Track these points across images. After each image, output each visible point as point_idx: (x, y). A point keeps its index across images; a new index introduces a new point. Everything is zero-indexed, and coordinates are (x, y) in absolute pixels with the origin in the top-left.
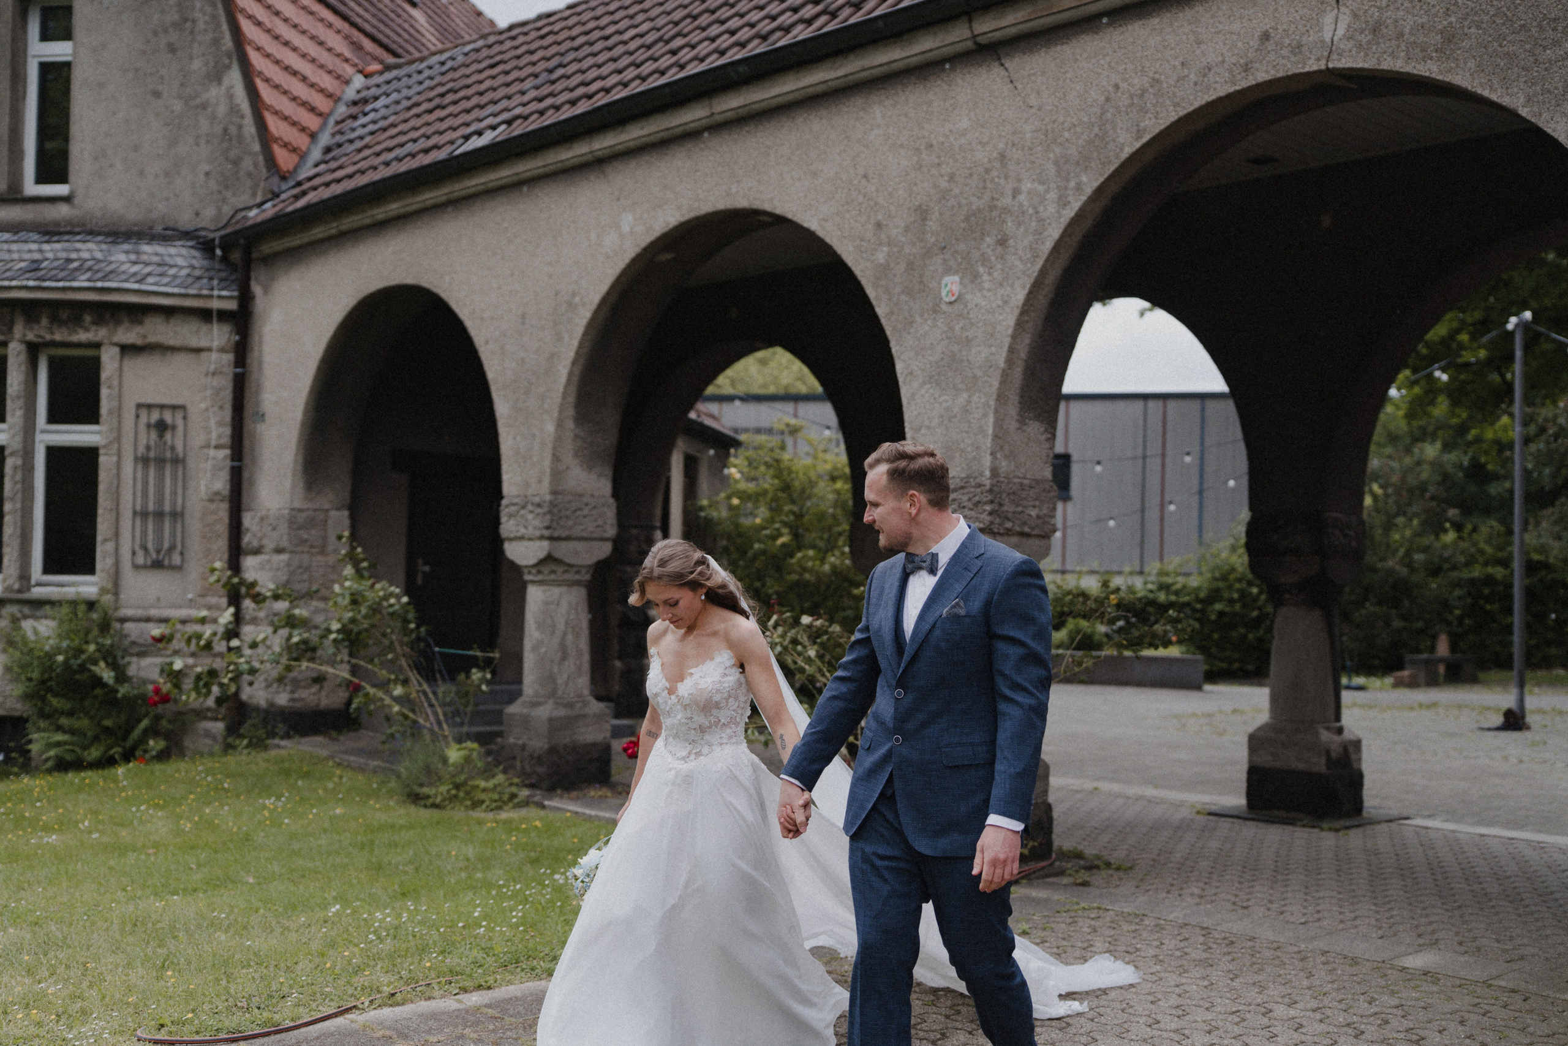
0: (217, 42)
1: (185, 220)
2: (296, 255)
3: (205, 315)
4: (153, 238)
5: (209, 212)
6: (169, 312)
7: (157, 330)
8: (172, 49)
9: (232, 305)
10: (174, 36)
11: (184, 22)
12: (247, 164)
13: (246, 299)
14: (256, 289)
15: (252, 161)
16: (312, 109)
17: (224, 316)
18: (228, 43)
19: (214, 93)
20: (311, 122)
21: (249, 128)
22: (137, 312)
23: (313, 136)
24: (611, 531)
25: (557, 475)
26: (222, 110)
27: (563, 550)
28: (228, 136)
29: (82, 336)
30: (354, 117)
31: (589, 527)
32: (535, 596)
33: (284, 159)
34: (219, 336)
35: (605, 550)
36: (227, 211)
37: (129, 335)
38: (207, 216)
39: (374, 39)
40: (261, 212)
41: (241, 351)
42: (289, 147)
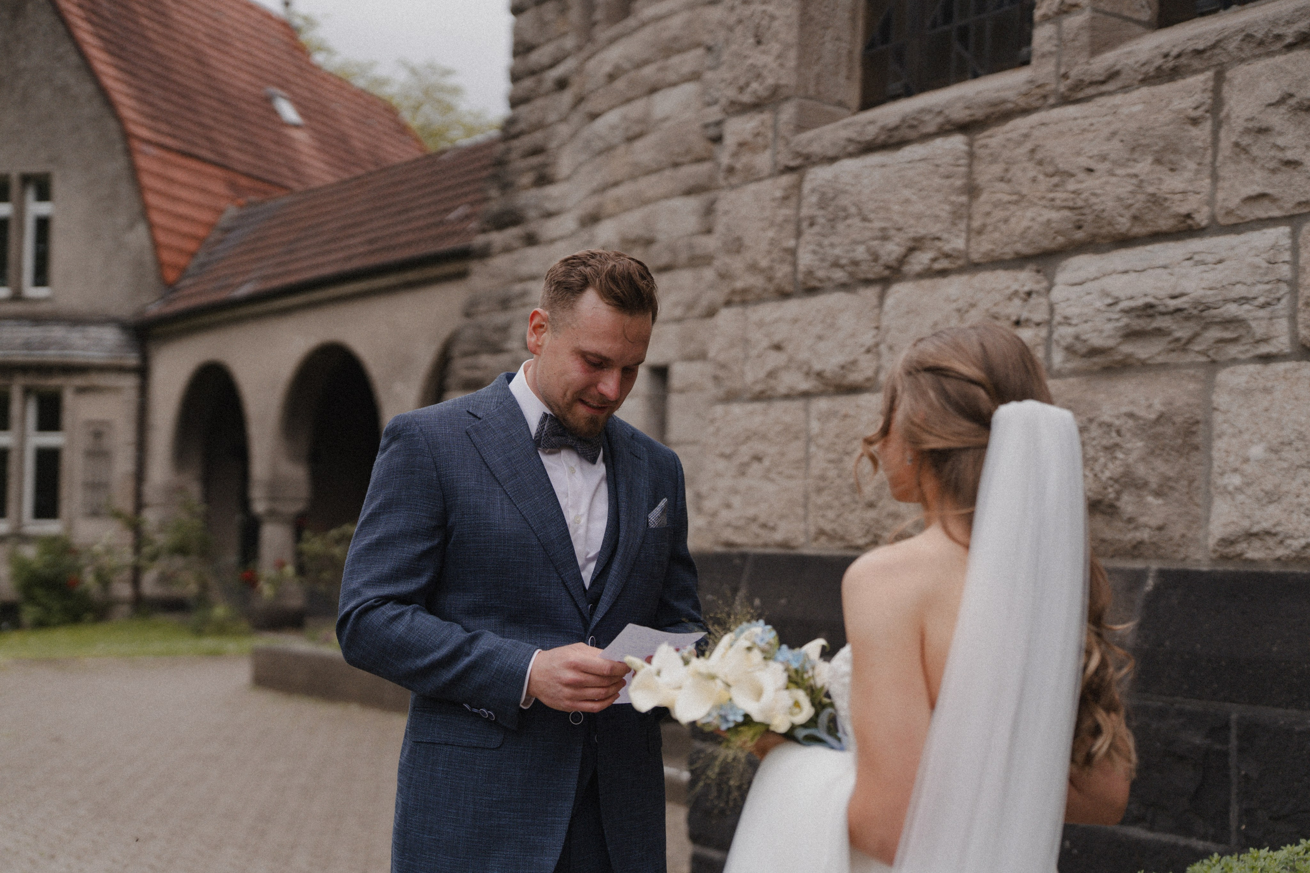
0: (132, 207)
1: (113, 311)
2: (171, 336)
3: (122, 369)
4: (94, 323)
5: (128, 306)
6: (104, 368)
7: (95, 379)
8: (107, 210)
9: (138, 364)
10: (108, 204)
11: (114, 195)
12: (148, 278)
13: (145, 359)
14: (151, 353)
15: (151, 277)
16: (194, 238)
17: (132, 369)
18: (138, 207)
19: (130, 237)
20: (191, 246)
21: (150, 258)
22: (84, 369)
23: (192, 255)
24: (306, 495)
25: (274, 466)
26: (134, 247)
28: (139, 262)
29: (53, 383)
30: (221, 241)
31: (292, 493)
32: (266, 530)
33: (170, 274)
34: (129, 383)
35: (303, 506)
36: (137, 306)
37: (79, 381)
38: (126, 308)
39: (248, 175)
40: (155, 309)
41: (144, 390)
42: (174, 267)
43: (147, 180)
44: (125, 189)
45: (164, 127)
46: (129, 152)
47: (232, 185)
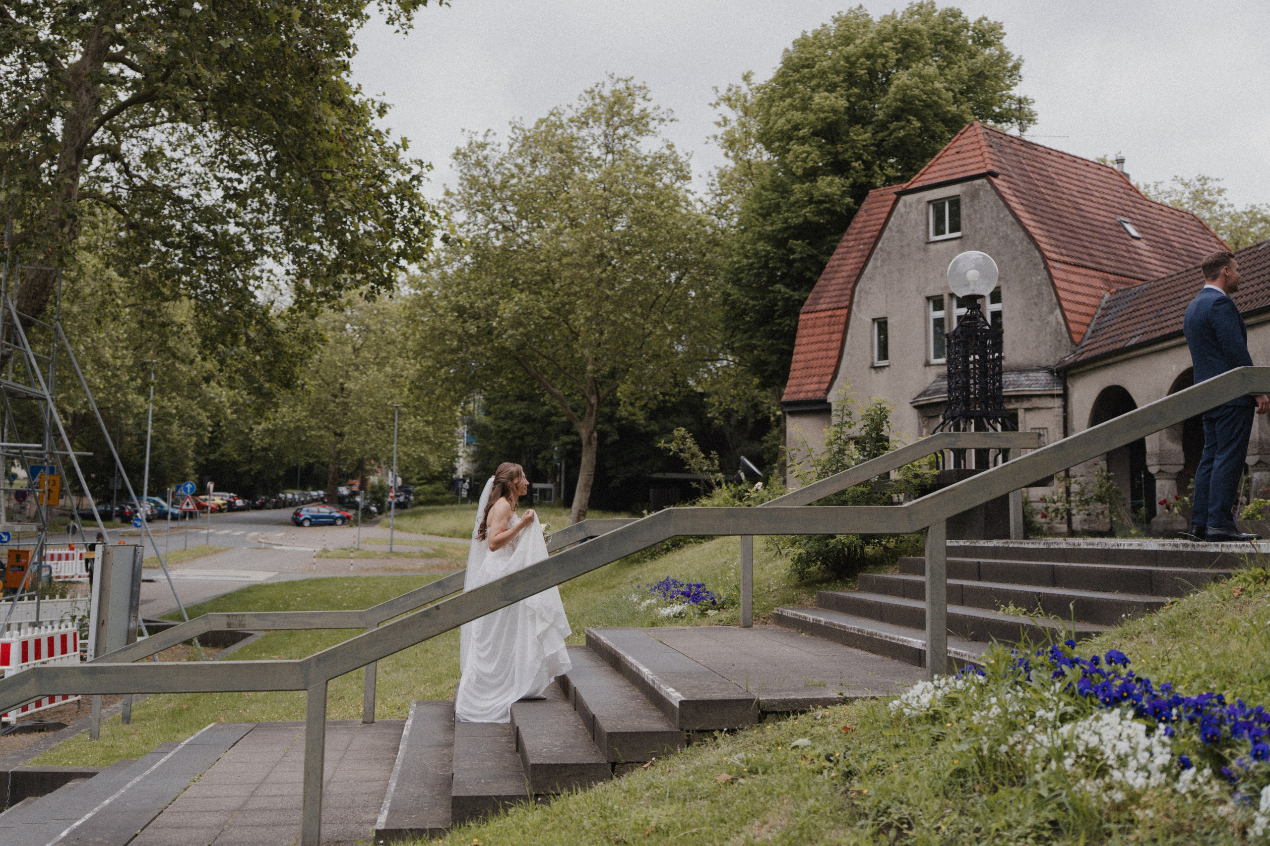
0: (1051, 300)
1: (1043, 363)
2: (1083, 374)
3: (1052, 396)
4: (1033, 371)
5: (1052, 359)
6: (1039, 396)
7: (1036, 402)
8: (1036, 304)
9: (1061, 392)
10: (1036, 300)
11: (1040, 294)
12: (1064, 342)
13: (1066, 389)
14: (1069, 385)
15: (1066, 340)
16: (1088, 315)
17: (1058, 396)
18: (1055, 300)
19: (1051, 318)
20: (1087, 320)
21: (1064, 329)
22: (1029, 397)
23: (1088, 325)
24: (1182, 462)
25: (1161, 445)
26: (1054, 324)
27: (1164, 468)
28: (1057, 332)
29: (1011, 407)
30: (1103, 316)
31: (1174, 460)
32: (1158, 483)
33: (1077, 338)
34: (1058, 403)
35: (1181, 468)
36: (1058, 359)
37: (1026, 405)
38: (1051, 361)
39: (1114, 274)
40: (1069, 359)
41: (1065, 407)
42: (1078, 333)
43: (1058, 283)
44: (1047, 290)
45: (1064, 251)
46: (1047, 268)
47: (1106, 280)
